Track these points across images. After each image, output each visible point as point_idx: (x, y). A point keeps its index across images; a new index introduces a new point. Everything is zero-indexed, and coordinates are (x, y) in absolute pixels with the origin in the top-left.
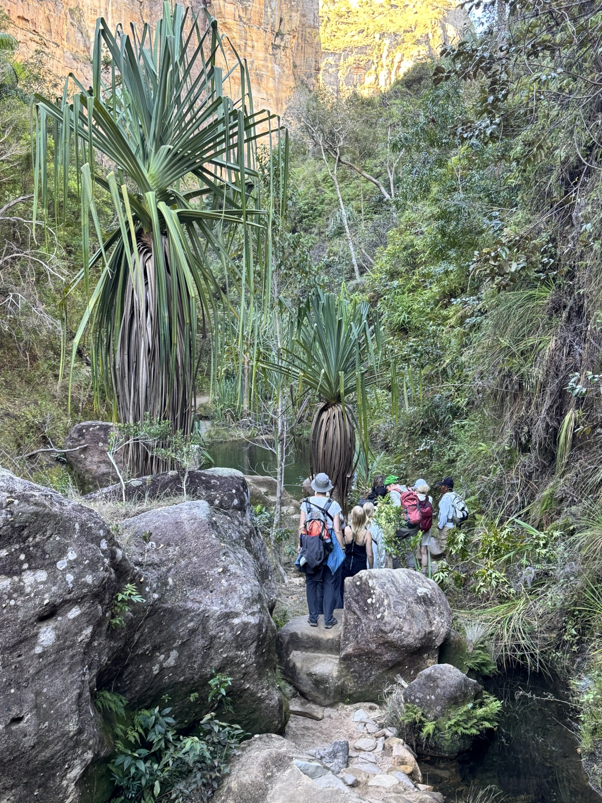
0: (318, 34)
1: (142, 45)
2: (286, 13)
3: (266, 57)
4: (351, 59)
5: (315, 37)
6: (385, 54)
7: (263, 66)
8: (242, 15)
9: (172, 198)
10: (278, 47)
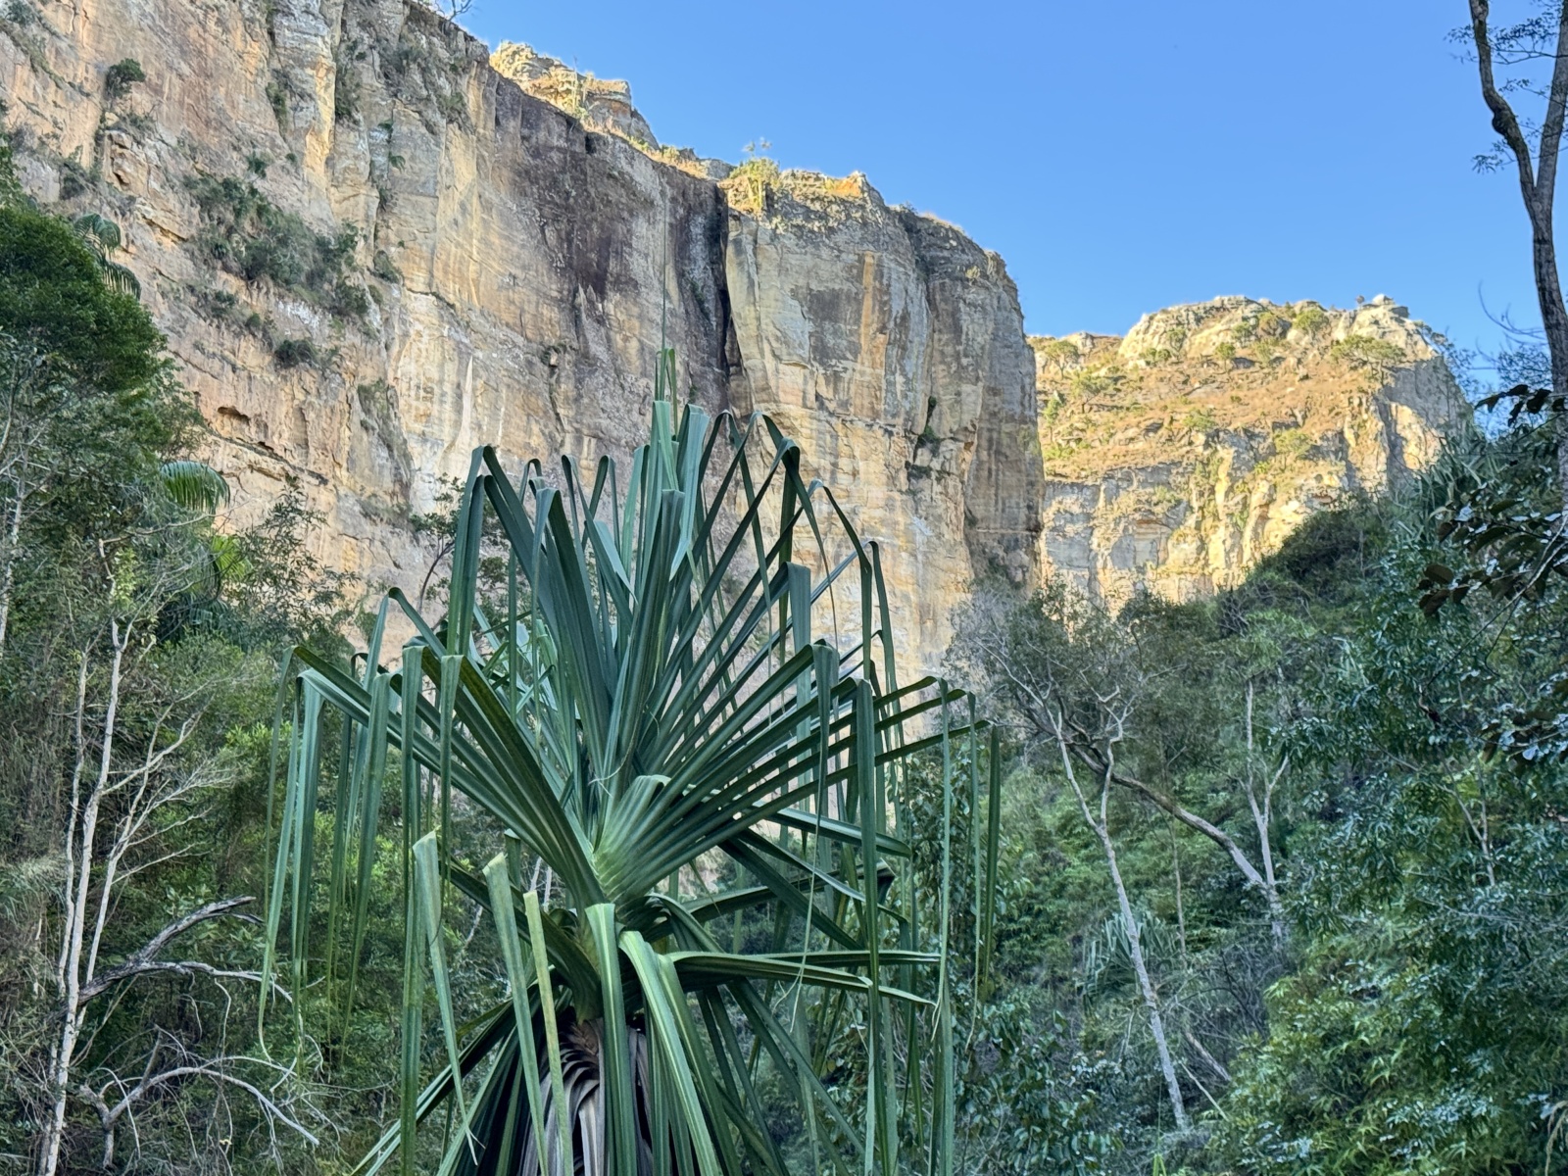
0: (1034, 437)
1: (591, 511)
2: (945, 387)
3: (890, 498)
4: (1127, 500)
5: (1026, 445)
6: (1221, 488)
7: (882, 521)
8: (826, 392)
9: (661, 920)
10: (924, 472)
